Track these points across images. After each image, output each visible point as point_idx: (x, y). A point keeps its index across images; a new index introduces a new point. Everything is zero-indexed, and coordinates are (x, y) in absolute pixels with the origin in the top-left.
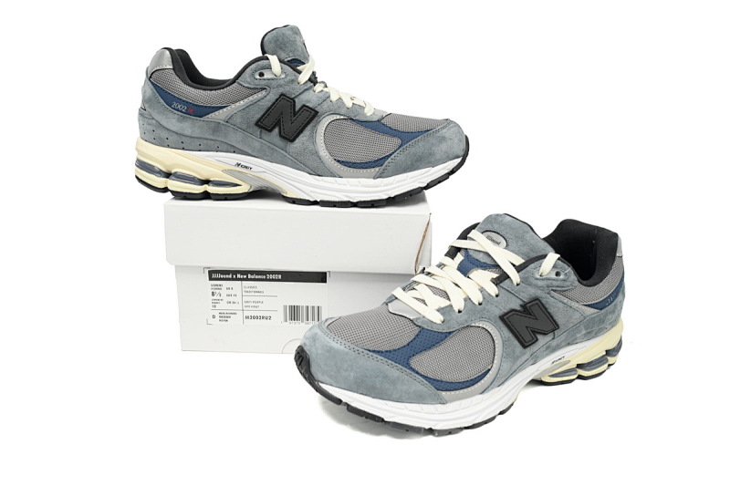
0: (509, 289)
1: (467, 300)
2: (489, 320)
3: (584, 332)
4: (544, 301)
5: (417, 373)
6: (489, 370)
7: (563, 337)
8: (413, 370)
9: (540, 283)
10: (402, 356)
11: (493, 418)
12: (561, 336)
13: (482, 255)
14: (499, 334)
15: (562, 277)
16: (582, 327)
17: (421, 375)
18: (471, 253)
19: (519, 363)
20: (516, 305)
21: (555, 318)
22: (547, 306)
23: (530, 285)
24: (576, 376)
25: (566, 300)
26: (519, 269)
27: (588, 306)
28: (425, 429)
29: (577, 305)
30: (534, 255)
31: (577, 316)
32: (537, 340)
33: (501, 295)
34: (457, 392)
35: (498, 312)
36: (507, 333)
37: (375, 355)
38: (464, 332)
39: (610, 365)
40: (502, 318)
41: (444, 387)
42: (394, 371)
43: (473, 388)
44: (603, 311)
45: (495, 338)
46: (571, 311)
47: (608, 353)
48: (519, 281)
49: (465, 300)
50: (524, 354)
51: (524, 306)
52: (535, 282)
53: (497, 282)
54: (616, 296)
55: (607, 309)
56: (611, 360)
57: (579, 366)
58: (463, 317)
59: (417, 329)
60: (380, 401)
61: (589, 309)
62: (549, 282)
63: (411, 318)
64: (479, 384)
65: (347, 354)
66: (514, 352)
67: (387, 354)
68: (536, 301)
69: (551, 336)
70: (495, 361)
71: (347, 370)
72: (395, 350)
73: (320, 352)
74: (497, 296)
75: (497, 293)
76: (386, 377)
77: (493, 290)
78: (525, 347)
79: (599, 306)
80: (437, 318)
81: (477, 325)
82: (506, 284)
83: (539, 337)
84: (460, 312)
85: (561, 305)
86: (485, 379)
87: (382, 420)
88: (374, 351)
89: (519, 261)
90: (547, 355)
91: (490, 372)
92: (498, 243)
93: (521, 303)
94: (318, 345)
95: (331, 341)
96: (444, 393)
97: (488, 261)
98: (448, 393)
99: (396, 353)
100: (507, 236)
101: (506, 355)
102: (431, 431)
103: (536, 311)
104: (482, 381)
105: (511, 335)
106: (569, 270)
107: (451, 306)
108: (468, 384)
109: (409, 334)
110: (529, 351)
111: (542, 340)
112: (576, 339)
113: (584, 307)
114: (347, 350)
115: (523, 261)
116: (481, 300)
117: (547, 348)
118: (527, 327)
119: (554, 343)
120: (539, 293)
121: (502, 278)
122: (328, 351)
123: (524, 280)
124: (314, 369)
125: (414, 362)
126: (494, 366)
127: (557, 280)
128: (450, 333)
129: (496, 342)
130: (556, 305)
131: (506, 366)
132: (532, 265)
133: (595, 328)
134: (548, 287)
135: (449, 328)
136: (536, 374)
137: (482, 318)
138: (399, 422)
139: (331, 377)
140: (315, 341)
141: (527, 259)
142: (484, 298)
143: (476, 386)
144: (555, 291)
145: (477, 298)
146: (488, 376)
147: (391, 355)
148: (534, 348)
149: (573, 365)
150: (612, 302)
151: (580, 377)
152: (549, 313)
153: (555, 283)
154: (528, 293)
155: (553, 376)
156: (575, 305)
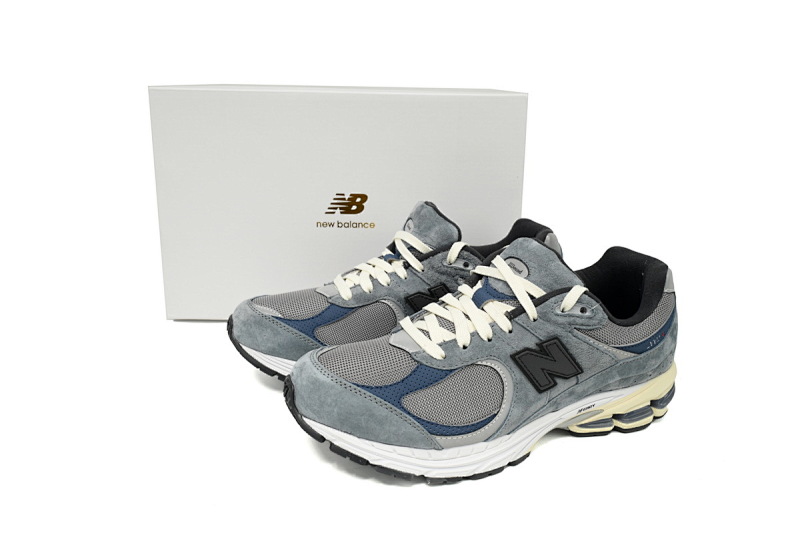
0: (525, 325)
1: (475, 335)
2: (498, 358)
3: (618, 378)
4: (564, 341)
5: (409, 413)
6: (495, 415)
7: (590, 383)
8: (405, 410)
9: (561, 320)
10: (394, 393)
11: (500, 470)
12: (586, 381)
13: (501, 284)
14: (509, 375)
15: (588, 314)
16: (614, 372)
17: (414, 416)
18: (491, 281)
19: (533, 409)
20: (530, 342)
21: (579, 361)
22: (568, 346)
23: (548, 321)
24: (611, 428)
25: (592, 341)
26: (537, 302)
27: (622, 348)
28: (415, 476)
29: (606, 347)
30: (558, 287)
31: (606, 361)
32: (556, 384)
33: (514, 331)
34: (455, 438)
35: (510, 351)
36: (519, 375)
37: (363, 391)
38: (468, 370)
39: (655, 418)
40: (513, 357)
41: (438, 431)
42: (382, 409)
43: (474, 434)
44: (642, 355)
45: (504, 380)
46: (598, 354)
47: (654, 403)
48: (536, 316)
49: (472, 335)
50: (539, 399)
51: (540, 345)
52: (554, 318)
53: (511, 316)
54: (661, 339)
55: (649, 352)
56: (657, 412)
57: (616, 417)
58: (468, 353)
59: (414, 365)
60: (367, 441)
61: (622, 352)
62: (572, 319)
63: (411, 352)
64: (482, 430)
65: (333, 387)
66: (526, 396)
67: (376, 390)
68: (555, 340)
69: (573, 381)
70: (503, 406)
71: (330, 406)
72: (386, 387)
73: (304, 383)
74: (510, 332)
75: (511, 328)
76: (372, 415)
77: (505, 325)
78: (540, 392)
79: (637, 349)
80: (438, 353)
81: (484, 363)
82: (520, 319)
83: (558, 381)
84: (465, 347)
85: (585, 346)
86: (490, 424)
87: (367, 463)
88: (363, 386)
89: (539, 293)
90: (571, 402)
91: (497, 418)
92: (520, 272)
93: (538, 341)
94: (303, 376)
95: (318, 372)
96: (438, 438)
97: (507, 292)
98: (444, 438)
99: (388, 390)
100: (530, 264)
101: (517, 400)
102: (423, 479)
103: (554, 351)
104: (486, 427)
105: (523, 377)
106: (597, 306)
107: (455, 340)
108: (468, 429)
109: (405, 369)
110: (545, 396)
111: (563, 385)
112: (608, 385)
113: (615, 350)
114: (333, 383)
115: (545, 293)
116: (491, 336)
117: (571, 393)
118: (543, 369)
119: (579, 389)
120: (559, 331)
121: (517, 313)
122: (313, 383)
123: (542, 316)
124: (298, 402)
125: (407, 401)
126: (502, 410)
127: (581, 317)
128: (451, 371)
129: (506, 384)
130: (578, 345)
131: (517, 412)
132: (553, 299)
133: (633, 374)
134: (570, 324)
135: (451, 365)
136: (560, 422)
137: (489, 357)
138: (385, 466)
139: (313, 411)
140: (302, 370)
141: (549, 291)
142: (494, 334)
143: (478, 432)
144: (578, 330)
145: (486, 333)
146: (494, 421)
147: (382, 392)
148: (554, 392)
149: (607, 414)
150: (654, 346)
151: (616, 429)
152: (571, 355)
153: (579, 321)
154: (545, 331)
155: (582, 426)
156: (602, 346)
